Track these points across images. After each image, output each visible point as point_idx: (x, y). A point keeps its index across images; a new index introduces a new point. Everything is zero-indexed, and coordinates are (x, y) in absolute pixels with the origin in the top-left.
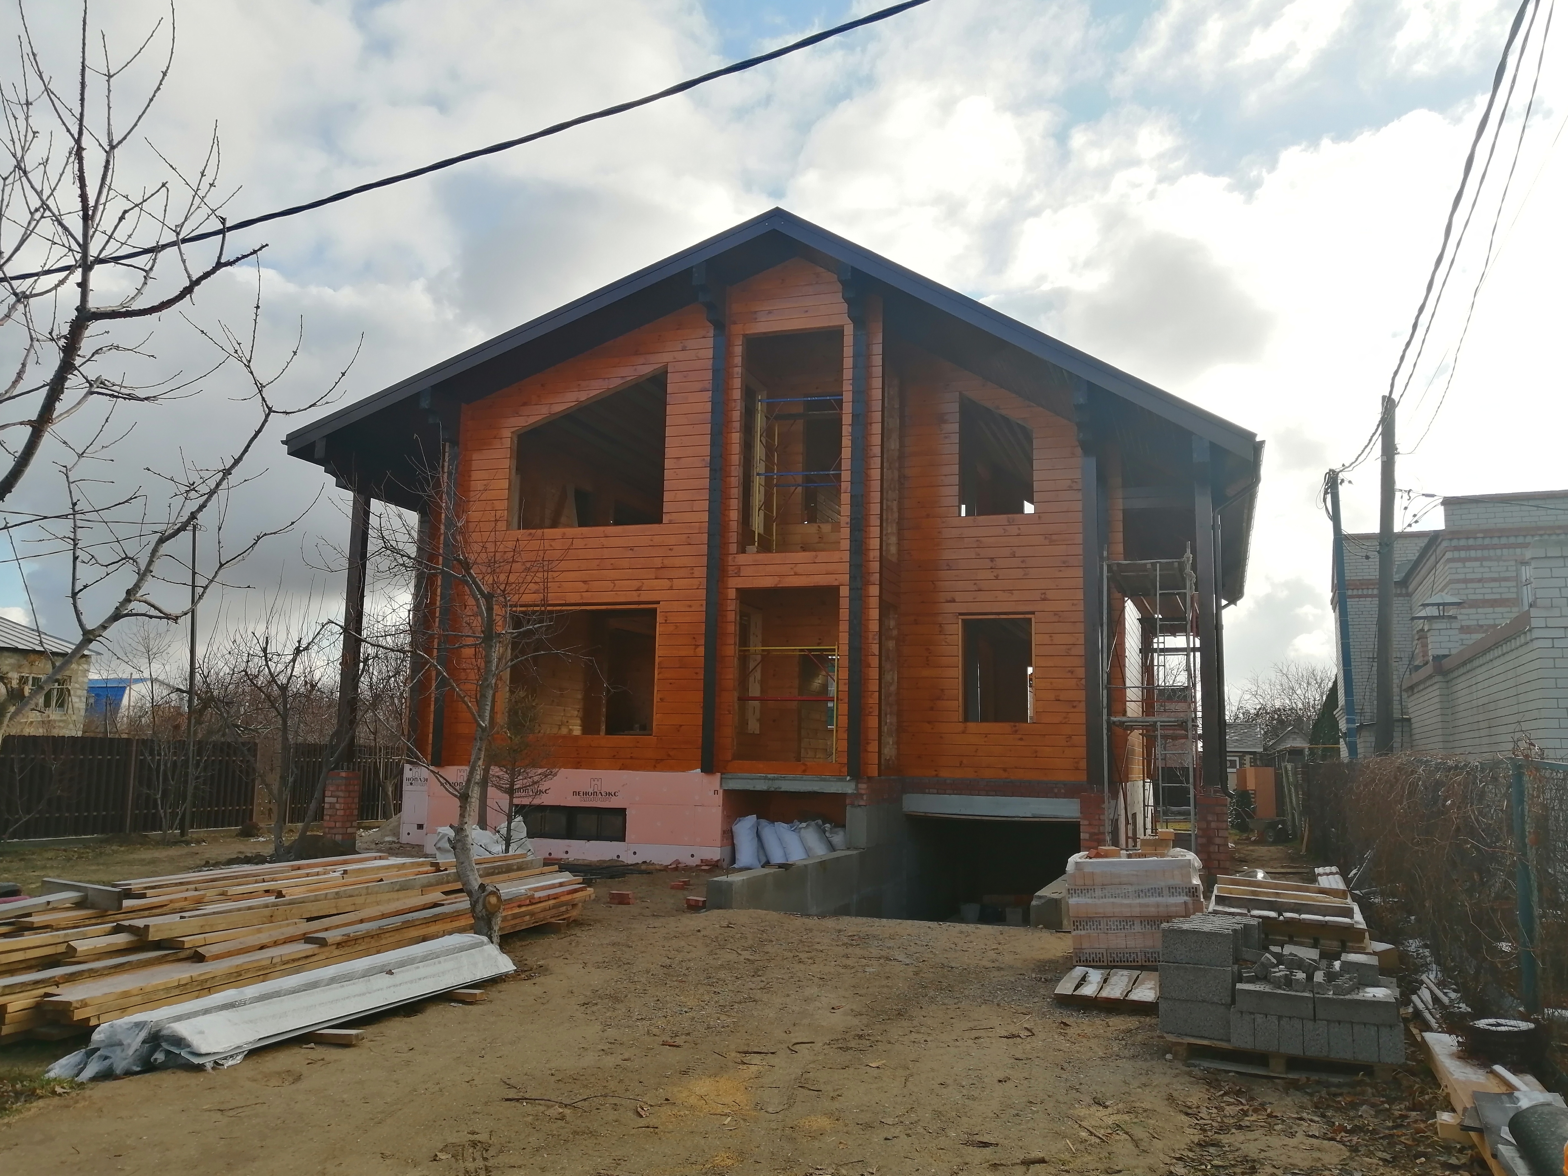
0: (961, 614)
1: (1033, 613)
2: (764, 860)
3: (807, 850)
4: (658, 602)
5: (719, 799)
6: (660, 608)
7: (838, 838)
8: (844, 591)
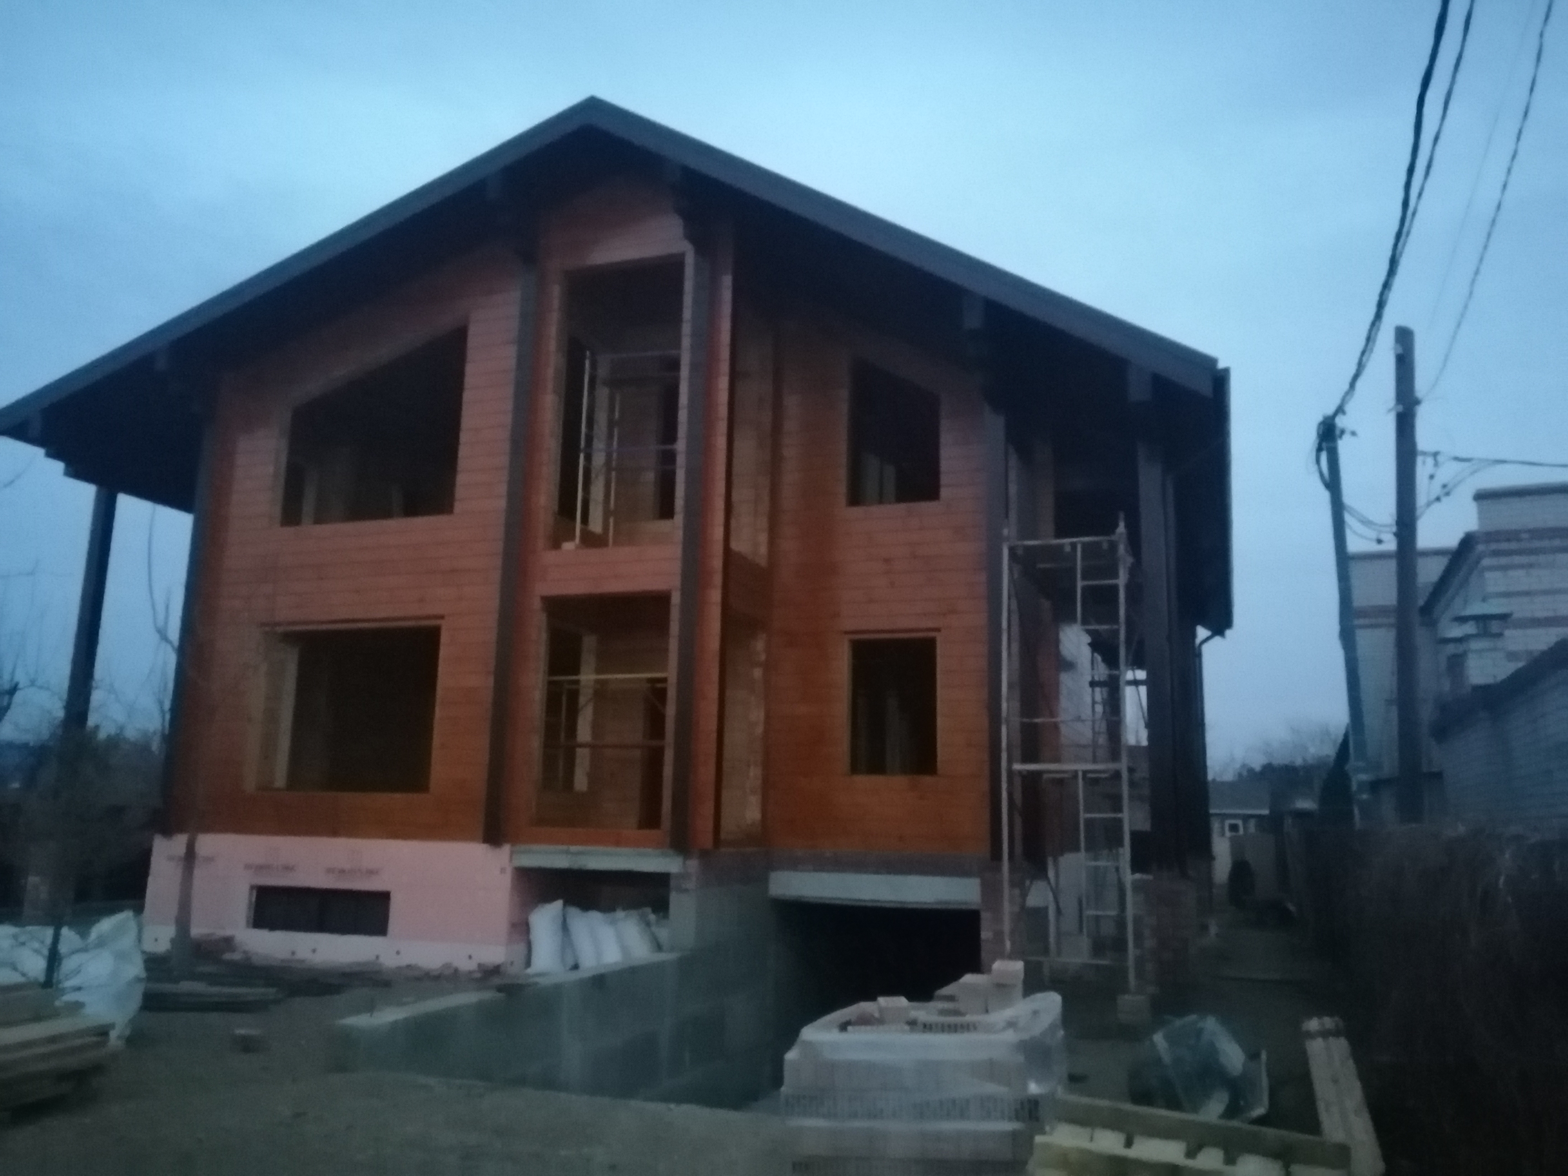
0: (847, 633)
1: (938, 630)
2: (570, 962)
3: (624, 949)
4: (442, 617)
5: (506, 881)
6: (445, 625)
7: (663, 934)
8: (676, 599)
